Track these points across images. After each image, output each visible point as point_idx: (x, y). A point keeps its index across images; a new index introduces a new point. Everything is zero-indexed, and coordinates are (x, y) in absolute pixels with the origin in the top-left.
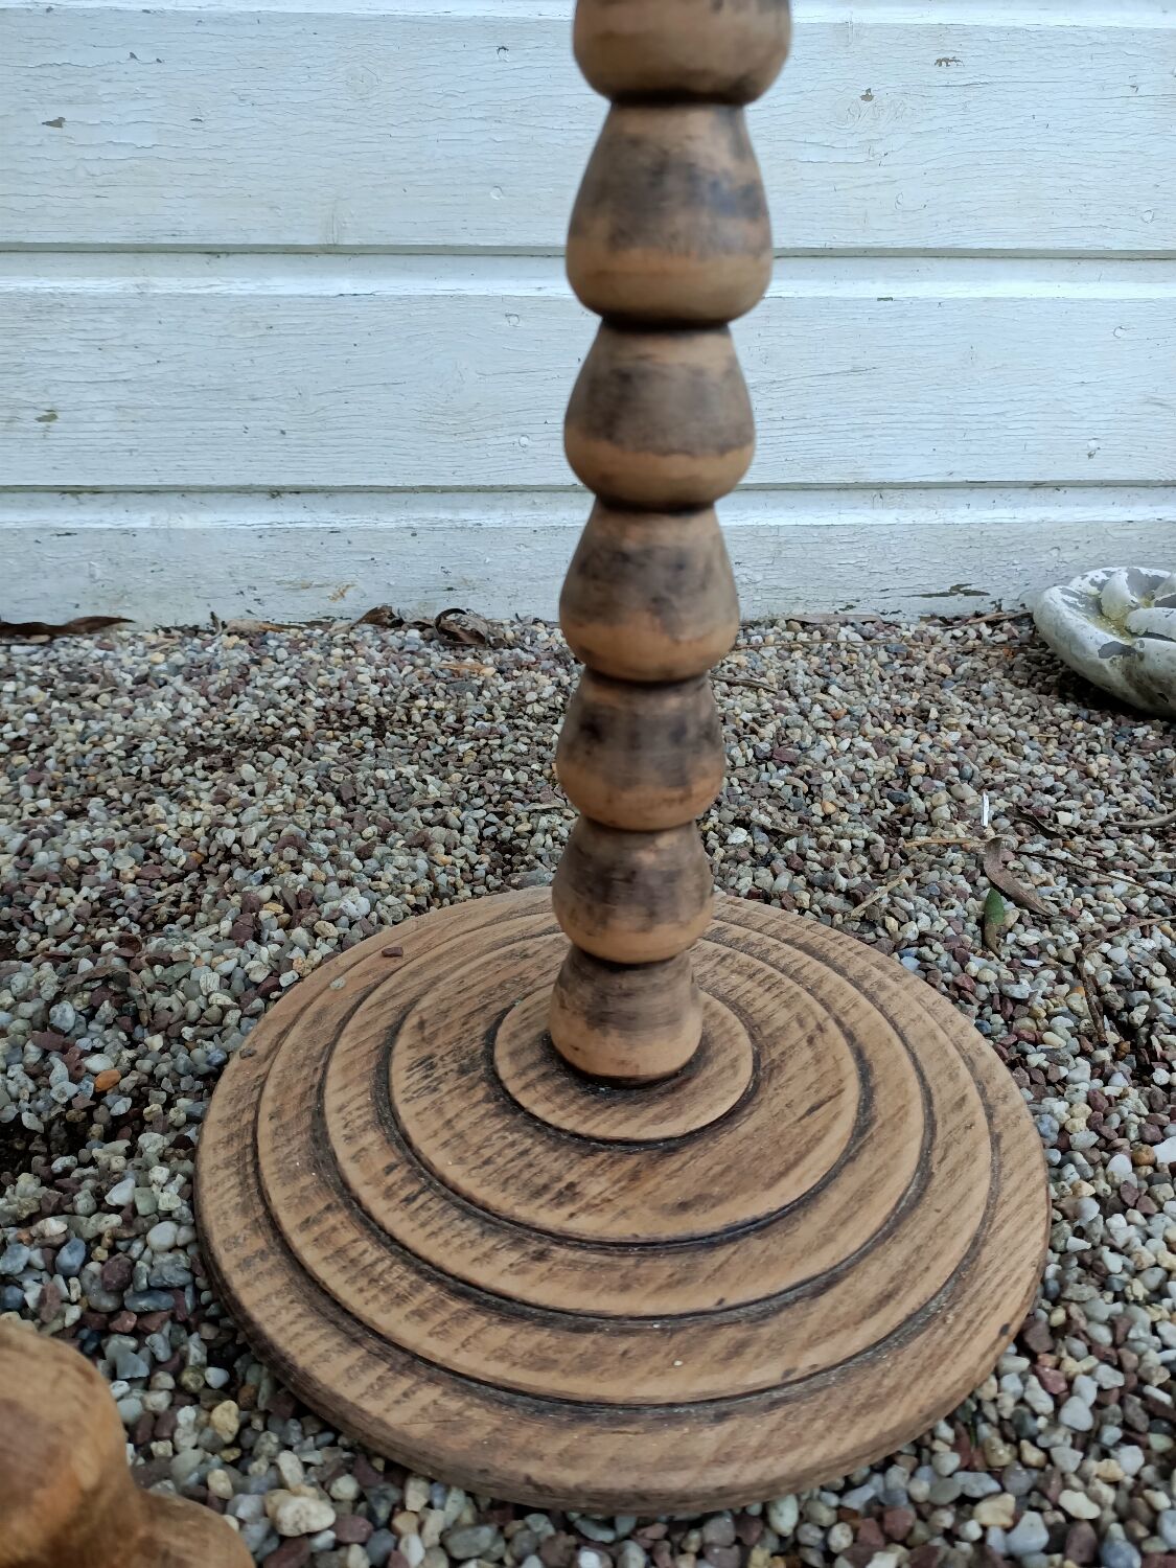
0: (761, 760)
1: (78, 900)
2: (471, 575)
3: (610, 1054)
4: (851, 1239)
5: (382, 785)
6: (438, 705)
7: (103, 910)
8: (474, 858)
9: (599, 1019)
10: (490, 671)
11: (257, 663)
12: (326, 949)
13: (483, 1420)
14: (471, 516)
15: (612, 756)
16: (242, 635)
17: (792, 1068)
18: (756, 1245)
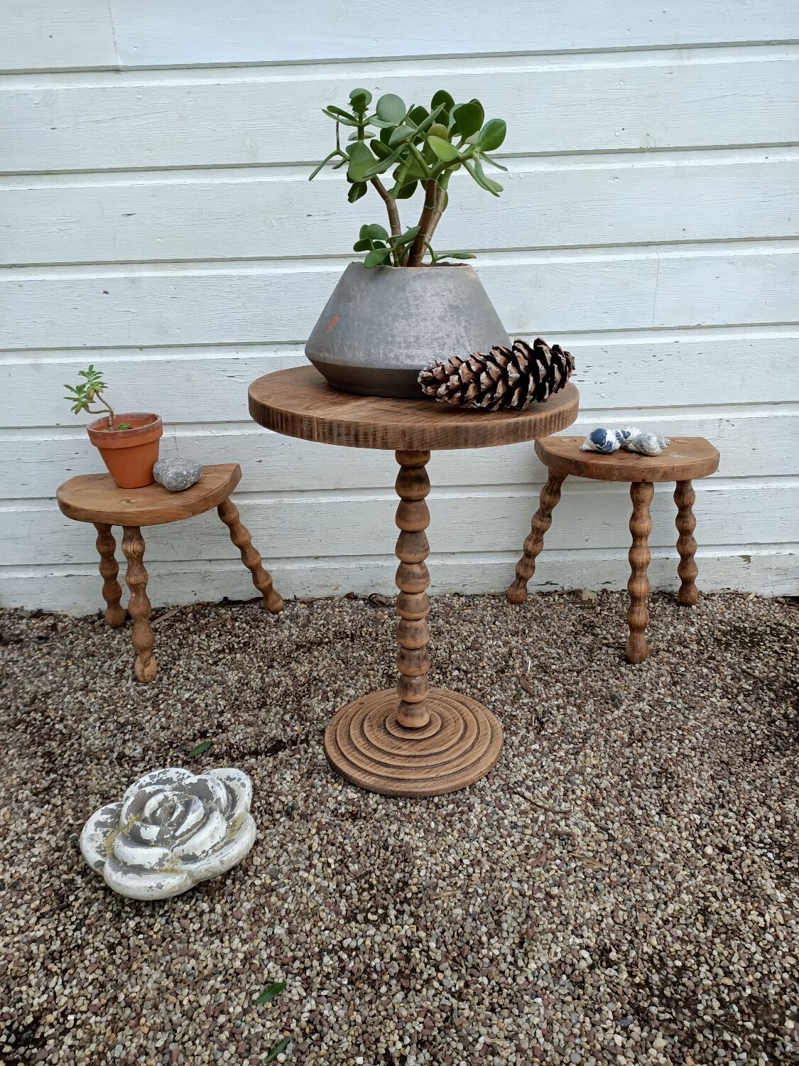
0: (468, 648)
1: (280, 690)
2: (380, 581)
3: (408, 722)
4: (453, 756)
5: (355, 658)
6: (370, 630)
7: (285, 694)
8: (381, 679)
9: (406, 715)
10: (386, 617)
11: (312, 614)
12: (345, 703)
13: (383, 782)
14: (380, 563)
15: (406, 662)
16: (305, 604)
17: (449, 727)
18: (435, 757)
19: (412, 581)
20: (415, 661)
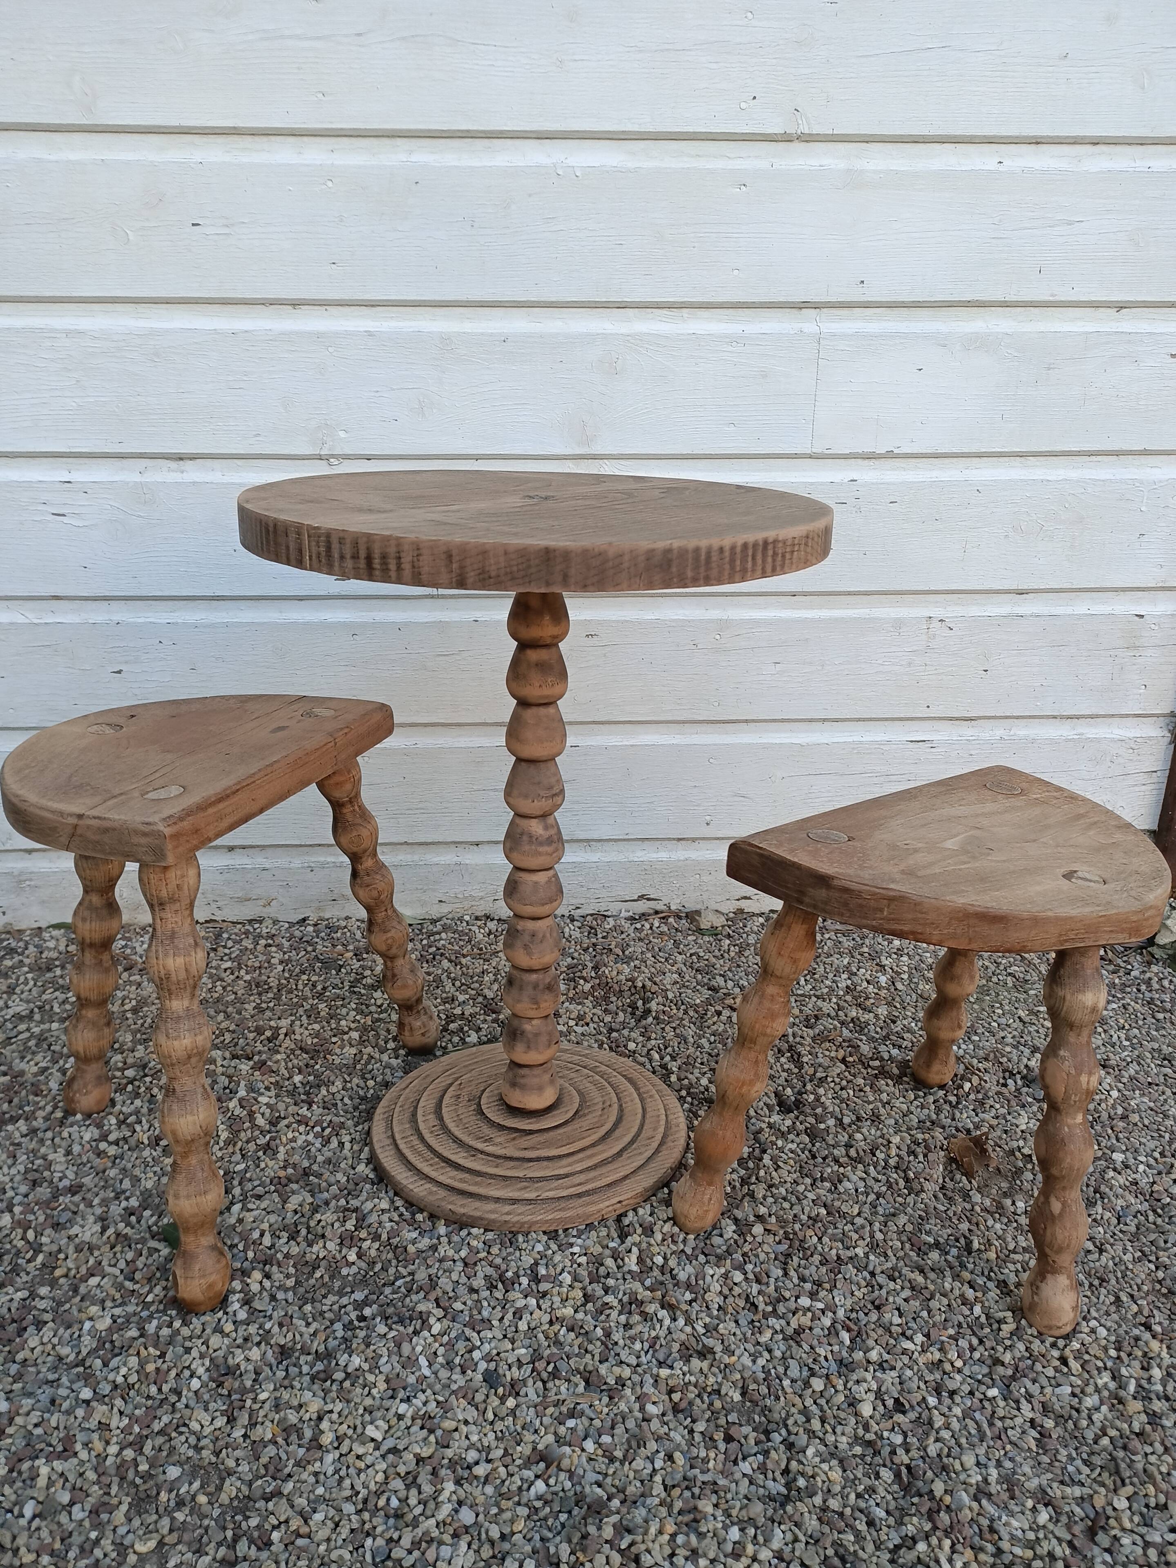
3: (517, 1099)
4: (578, 1167)
9: (514, 1085)
13: (442, 1193)
17: (589, 1117)
18: (545, 1163)
19: (527, 848)
20: (529, 991)
